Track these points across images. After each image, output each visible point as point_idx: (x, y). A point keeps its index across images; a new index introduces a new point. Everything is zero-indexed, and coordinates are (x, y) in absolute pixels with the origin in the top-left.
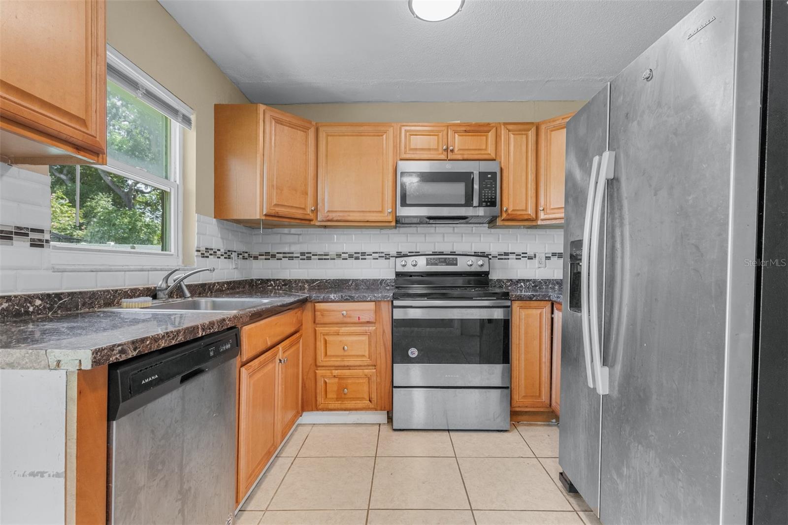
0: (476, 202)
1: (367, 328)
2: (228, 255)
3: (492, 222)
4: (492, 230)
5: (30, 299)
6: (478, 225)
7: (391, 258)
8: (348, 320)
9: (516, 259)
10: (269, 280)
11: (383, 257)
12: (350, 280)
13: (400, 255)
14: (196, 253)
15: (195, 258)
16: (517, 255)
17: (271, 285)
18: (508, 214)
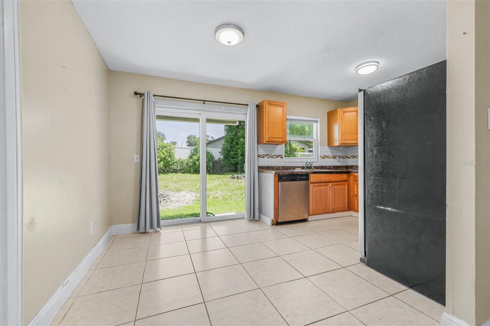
2: (334, 157)
14: (320, 157)
15: (320, 159)
17: (354, 168)
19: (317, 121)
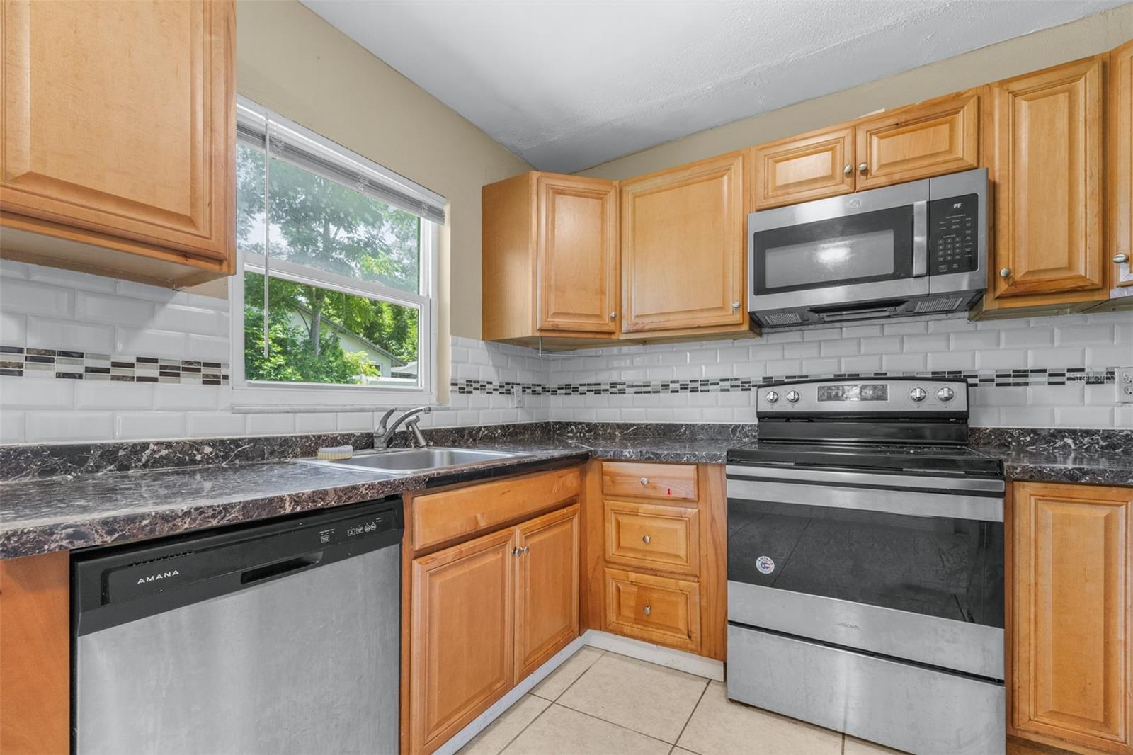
0: (919, 266)
1: (683, 509)
2: (506, 389)
3: (973, 304)
4: (980, 324)
5: (197, 446)
6: (944, 316)
7: (752, 388)
8: (651, 493)
9: (1050, 383)
10: (569, 424)
11: (739, 386)
12: (682, 425)
13: (768, 383)
14: (450, 388)
15: (450, 393)
16: (1050, 375)
18: (1015, 284)
19: (437, 214)
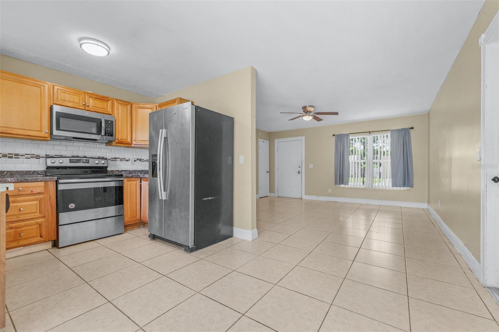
0: (103, 133)
1: (38, 197)
3: (109, 143)
4: (108, 147)
6: (100, 144)
7: (40, 158)
8: (24, 193)
9: (120, 161)
11: (34, 157)
13: (47, 157)
16: (121, 159)
18: (118, 141)
